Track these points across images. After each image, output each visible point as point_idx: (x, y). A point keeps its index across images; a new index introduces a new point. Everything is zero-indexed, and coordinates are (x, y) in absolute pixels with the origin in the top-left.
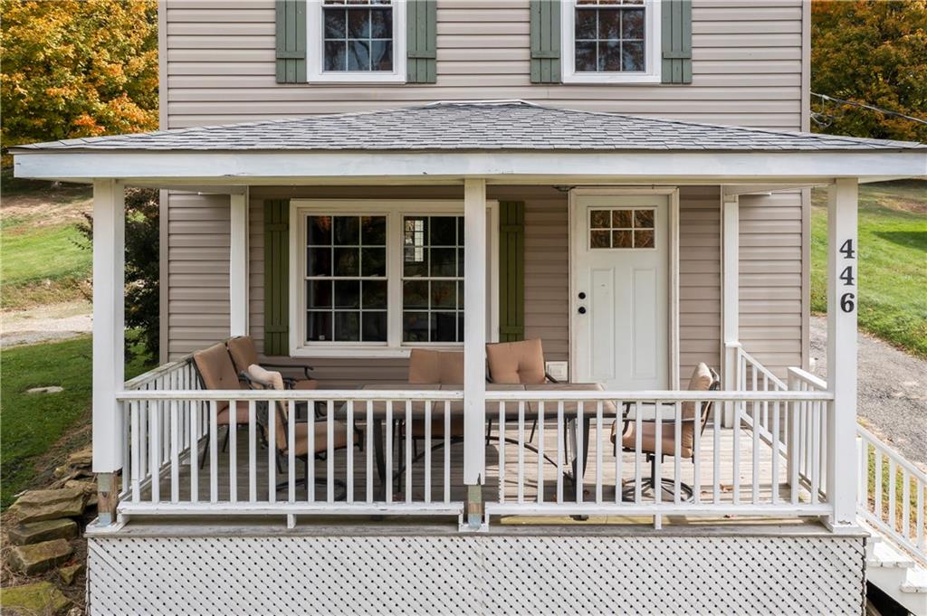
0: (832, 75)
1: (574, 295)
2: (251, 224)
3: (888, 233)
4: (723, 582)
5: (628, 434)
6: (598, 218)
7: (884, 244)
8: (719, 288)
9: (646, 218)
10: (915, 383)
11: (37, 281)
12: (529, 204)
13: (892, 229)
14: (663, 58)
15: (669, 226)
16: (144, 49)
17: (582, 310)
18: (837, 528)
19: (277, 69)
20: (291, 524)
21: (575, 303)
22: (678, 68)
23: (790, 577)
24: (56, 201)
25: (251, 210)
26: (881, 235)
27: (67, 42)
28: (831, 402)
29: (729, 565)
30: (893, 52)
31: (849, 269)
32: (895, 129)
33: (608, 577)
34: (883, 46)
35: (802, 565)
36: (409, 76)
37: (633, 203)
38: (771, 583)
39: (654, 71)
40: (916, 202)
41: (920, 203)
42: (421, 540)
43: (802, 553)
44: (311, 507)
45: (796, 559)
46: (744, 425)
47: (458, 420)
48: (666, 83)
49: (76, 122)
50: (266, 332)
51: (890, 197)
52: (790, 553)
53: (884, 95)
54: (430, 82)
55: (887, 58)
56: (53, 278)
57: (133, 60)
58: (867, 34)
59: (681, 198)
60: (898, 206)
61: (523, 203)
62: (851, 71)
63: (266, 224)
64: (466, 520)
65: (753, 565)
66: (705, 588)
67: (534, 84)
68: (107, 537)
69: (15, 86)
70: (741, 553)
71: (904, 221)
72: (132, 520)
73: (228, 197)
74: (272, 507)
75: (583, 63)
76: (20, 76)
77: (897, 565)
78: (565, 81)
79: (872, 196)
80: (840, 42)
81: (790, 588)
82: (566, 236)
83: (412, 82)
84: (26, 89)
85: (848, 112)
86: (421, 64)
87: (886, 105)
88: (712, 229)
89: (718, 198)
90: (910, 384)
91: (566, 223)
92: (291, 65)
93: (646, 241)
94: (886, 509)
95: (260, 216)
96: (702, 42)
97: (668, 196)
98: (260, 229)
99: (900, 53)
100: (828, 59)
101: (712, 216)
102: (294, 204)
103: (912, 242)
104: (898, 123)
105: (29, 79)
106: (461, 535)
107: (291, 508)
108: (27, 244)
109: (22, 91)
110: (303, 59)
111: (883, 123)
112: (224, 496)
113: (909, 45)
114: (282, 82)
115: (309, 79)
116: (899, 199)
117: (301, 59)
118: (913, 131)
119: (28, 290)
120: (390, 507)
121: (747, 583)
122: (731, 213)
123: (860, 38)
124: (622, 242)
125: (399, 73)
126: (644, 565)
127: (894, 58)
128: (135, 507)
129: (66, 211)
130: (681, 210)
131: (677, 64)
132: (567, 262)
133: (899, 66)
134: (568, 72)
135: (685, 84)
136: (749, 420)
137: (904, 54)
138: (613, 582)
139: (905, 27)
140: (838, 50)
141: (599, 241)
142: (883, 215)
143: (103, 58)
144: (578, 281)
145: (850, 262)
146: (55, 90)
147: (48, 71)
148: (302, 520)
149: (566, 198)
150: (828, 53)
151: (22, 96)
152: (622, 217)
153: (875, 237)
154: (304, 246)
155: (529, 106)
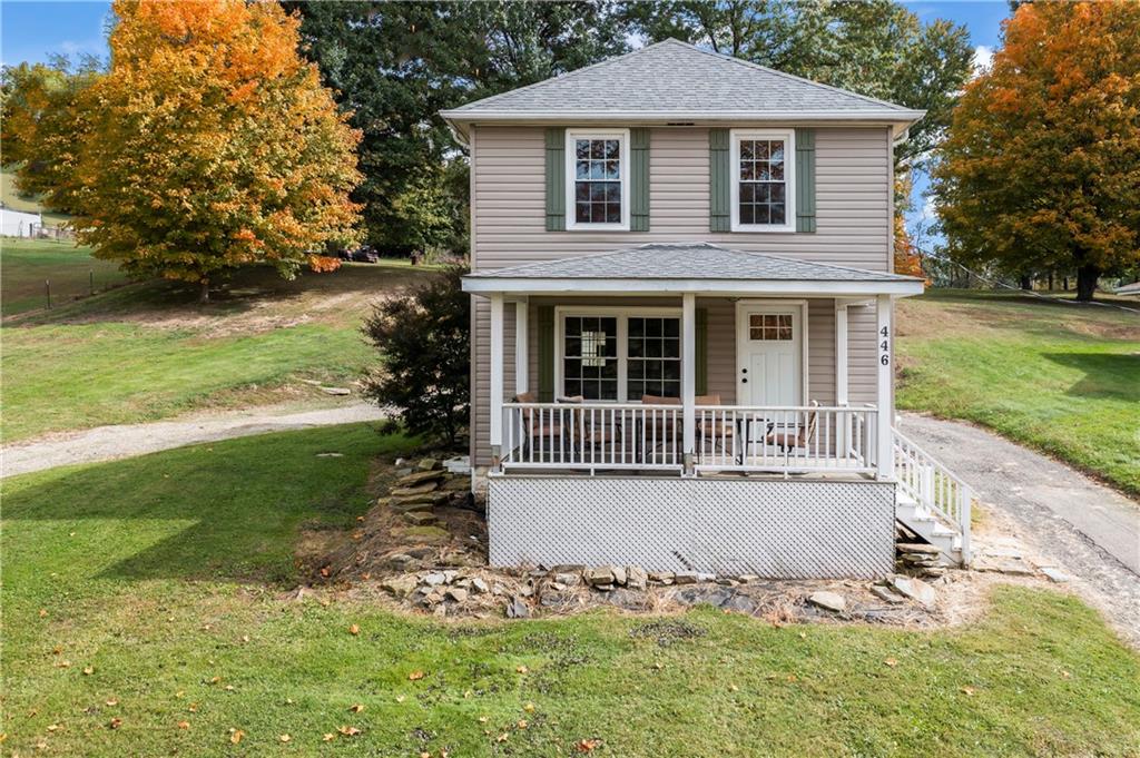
0: (1021, 183)
1: (739, 370)
2: (530, 322)
3: (1057, 354)
4: (820, 507)
5: (770, 435)
6: (755, 320)
7: (1046, 364)
8: (834, 367)
9: (787, 320)
10: (1015, 463)
11: (246, 385)
12: (710, 310)
13: (1064, 351)
14: (797, 217)
15: (801, 326)
16: (300, 163)
17: (745, 381)
18: (880, 479)
19: (547, 222)
20: (592, 474)
21: (740, 376)
22: (807, 222)
23: (855, 505)
24: (213, 315)
25: (530, 313)
26: (1048, 356)
27: (231, 157)
28: (877, 412)
29: (823, 498)
30: (1086, 159)
31: (886, 342)
32: (1092, 244)
33: (759, 503)
34: (1075, 153)
35: (862, 499)
36: (631, 227)
37: (777, 309)
38: (846, 508)
39: (791, 225)
40: (1107, 325)
41: (1112, 326)
42: (662, 482)
43: (862, 492)
44: (603, 465)
45: (859, 495)
46: (852, 456)
47: (680, 420)
48: (799, 232)
49: (236, 236)
50: (540, 393)
51: (1080, 320)
52: (855, 492)
53: (1078, 206)
54: (645, 230)
55: (1080, 165)
56: (258, 382)
57: (289, 173)
58: (1058, 138)
59: (809, 307)
60: (1086, 329)
61: (706, 310)
62: (1042, 179)
63: (539, 321)
64: (685, 473)
65: (836, 498)
66: (810, 510)
67: (713, 232)
68: (497, 478)
69: (181, 202)
70: (830, 491)
71: (1082, 343)
72: (508, 471)
73: (515, 304)
74: (582, 465)
75: (745, 218)
76: (187, 191)
77: (928, 520)
78: (733, 230)
79: (1059, 318)
80: (1029, 146)
81: (855, 511)
82: (734, 332)
83: (634, 230)
84: (191, 203)
85: (1039, 225)
86: (640, 219)
87: (1081, 218)
88: (830, 328)
89: (834, 307)
90: (1009, 464)
91: (734, 323)
92: (556, 219)
93: (786, 336)
94: (945, 505)
95: (535, 317)
96: (822, 206)
97: (801, 306)
98: (535, 325)
99: (1093, 160)
100: (1017, 166)
101: (829, 319)
102: (557, 309)
103: (1075, 362)
104: (1094, 237)
105: (194, 193)
106: (683, 480)
107: (593, 466)
108: (213, 355)
109: (188, 205)
110: (564, 215)
111: (1078, 237)
112: (557, 459)
113: (1105, 151)
114: (550, 230)
115: (568, 228)
116: (1088, 322)
117: (563, 215)
118: (1110, 246)
119: (241, 393)
120: (644, 466)
121: (833, 508)
122: (842, 319)
123: (1051, 144)
124: (771, 336)
125: (625, 225)
126: (779, 497)
127: (1087, 166)
128: (510, 464)
129: (226, 324)
130: (810, 315)
131: (806, 220)
132: (734, 348)
133: (1094, 175)
134: (736, 225)
135: (812, 232)
136: (854, 453)
137: (1098, 161)
138: (762, 506)
139: (1100, 131)
140: (1027, 156)
141: (755, 335)
142: (1065, 337)
143: (264, 172)
144: (742, 361)
145: (886, 339)
146: (222, 205)
147: (211, 185)
148: (598, 472)
149: (734, 306)
150: (1015, 159)
151: (187, 211)
152: (771, 319)
153: (1040, 358)
154: (564, 337)
155: (711, 248)
